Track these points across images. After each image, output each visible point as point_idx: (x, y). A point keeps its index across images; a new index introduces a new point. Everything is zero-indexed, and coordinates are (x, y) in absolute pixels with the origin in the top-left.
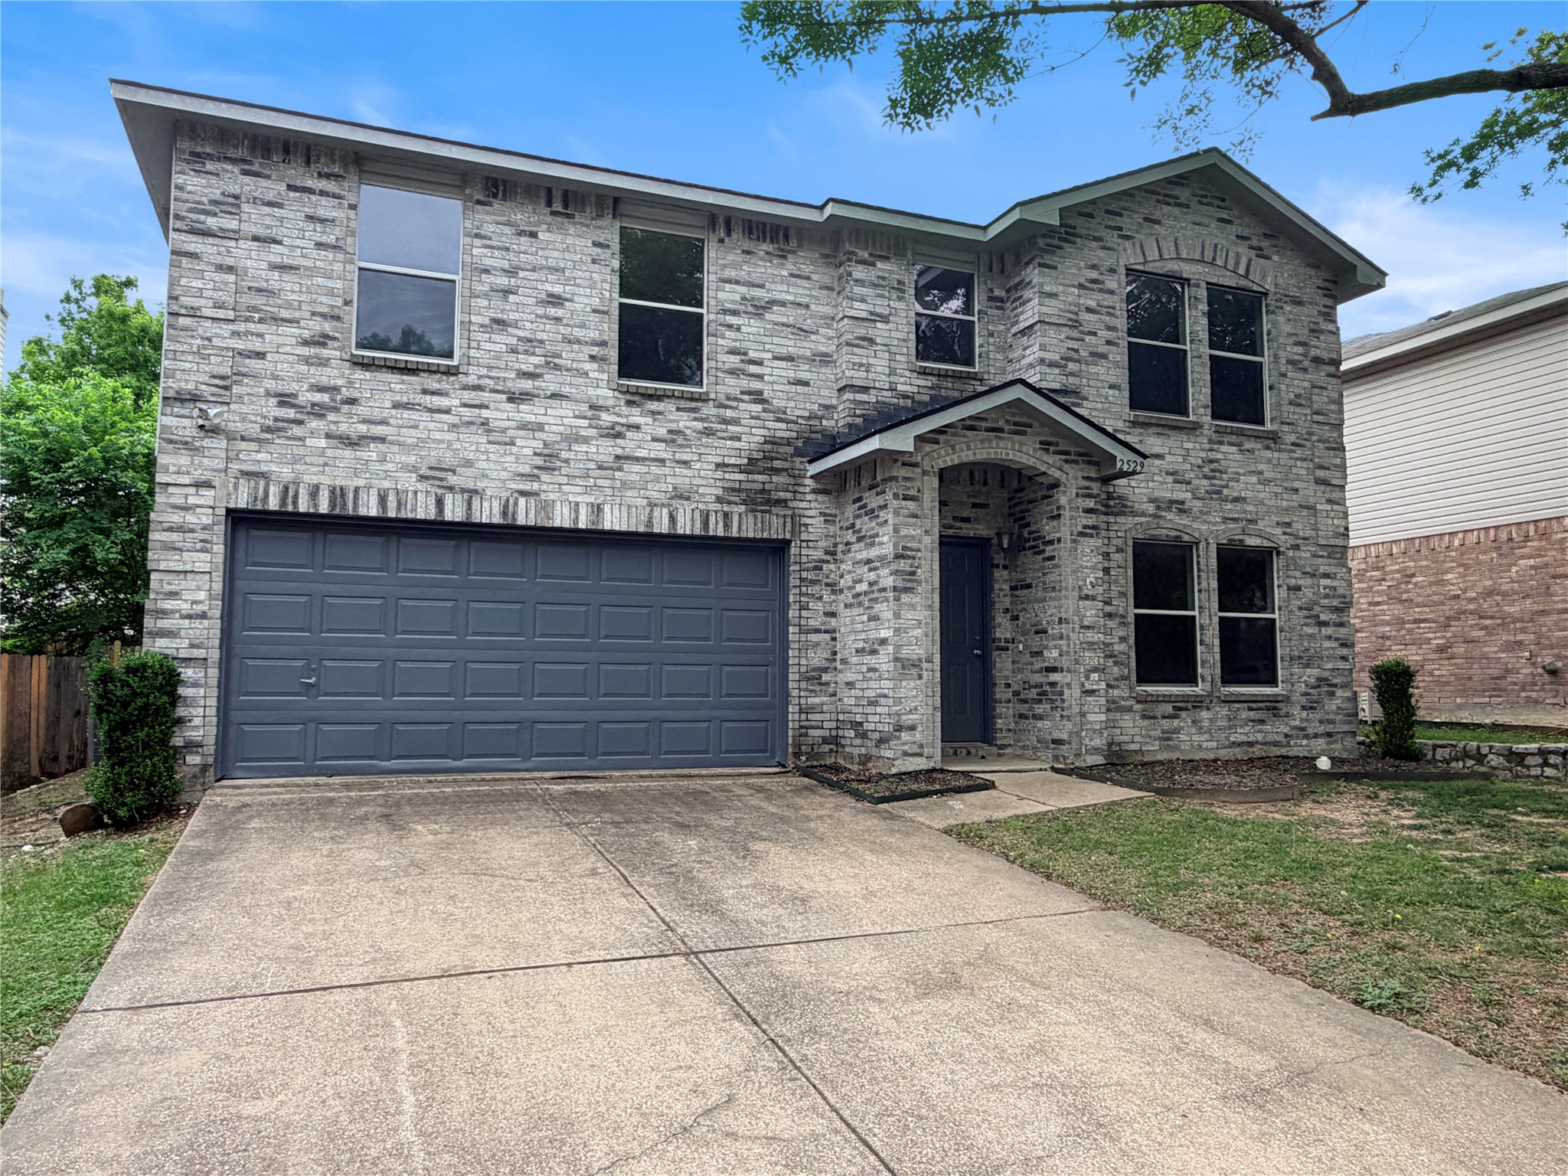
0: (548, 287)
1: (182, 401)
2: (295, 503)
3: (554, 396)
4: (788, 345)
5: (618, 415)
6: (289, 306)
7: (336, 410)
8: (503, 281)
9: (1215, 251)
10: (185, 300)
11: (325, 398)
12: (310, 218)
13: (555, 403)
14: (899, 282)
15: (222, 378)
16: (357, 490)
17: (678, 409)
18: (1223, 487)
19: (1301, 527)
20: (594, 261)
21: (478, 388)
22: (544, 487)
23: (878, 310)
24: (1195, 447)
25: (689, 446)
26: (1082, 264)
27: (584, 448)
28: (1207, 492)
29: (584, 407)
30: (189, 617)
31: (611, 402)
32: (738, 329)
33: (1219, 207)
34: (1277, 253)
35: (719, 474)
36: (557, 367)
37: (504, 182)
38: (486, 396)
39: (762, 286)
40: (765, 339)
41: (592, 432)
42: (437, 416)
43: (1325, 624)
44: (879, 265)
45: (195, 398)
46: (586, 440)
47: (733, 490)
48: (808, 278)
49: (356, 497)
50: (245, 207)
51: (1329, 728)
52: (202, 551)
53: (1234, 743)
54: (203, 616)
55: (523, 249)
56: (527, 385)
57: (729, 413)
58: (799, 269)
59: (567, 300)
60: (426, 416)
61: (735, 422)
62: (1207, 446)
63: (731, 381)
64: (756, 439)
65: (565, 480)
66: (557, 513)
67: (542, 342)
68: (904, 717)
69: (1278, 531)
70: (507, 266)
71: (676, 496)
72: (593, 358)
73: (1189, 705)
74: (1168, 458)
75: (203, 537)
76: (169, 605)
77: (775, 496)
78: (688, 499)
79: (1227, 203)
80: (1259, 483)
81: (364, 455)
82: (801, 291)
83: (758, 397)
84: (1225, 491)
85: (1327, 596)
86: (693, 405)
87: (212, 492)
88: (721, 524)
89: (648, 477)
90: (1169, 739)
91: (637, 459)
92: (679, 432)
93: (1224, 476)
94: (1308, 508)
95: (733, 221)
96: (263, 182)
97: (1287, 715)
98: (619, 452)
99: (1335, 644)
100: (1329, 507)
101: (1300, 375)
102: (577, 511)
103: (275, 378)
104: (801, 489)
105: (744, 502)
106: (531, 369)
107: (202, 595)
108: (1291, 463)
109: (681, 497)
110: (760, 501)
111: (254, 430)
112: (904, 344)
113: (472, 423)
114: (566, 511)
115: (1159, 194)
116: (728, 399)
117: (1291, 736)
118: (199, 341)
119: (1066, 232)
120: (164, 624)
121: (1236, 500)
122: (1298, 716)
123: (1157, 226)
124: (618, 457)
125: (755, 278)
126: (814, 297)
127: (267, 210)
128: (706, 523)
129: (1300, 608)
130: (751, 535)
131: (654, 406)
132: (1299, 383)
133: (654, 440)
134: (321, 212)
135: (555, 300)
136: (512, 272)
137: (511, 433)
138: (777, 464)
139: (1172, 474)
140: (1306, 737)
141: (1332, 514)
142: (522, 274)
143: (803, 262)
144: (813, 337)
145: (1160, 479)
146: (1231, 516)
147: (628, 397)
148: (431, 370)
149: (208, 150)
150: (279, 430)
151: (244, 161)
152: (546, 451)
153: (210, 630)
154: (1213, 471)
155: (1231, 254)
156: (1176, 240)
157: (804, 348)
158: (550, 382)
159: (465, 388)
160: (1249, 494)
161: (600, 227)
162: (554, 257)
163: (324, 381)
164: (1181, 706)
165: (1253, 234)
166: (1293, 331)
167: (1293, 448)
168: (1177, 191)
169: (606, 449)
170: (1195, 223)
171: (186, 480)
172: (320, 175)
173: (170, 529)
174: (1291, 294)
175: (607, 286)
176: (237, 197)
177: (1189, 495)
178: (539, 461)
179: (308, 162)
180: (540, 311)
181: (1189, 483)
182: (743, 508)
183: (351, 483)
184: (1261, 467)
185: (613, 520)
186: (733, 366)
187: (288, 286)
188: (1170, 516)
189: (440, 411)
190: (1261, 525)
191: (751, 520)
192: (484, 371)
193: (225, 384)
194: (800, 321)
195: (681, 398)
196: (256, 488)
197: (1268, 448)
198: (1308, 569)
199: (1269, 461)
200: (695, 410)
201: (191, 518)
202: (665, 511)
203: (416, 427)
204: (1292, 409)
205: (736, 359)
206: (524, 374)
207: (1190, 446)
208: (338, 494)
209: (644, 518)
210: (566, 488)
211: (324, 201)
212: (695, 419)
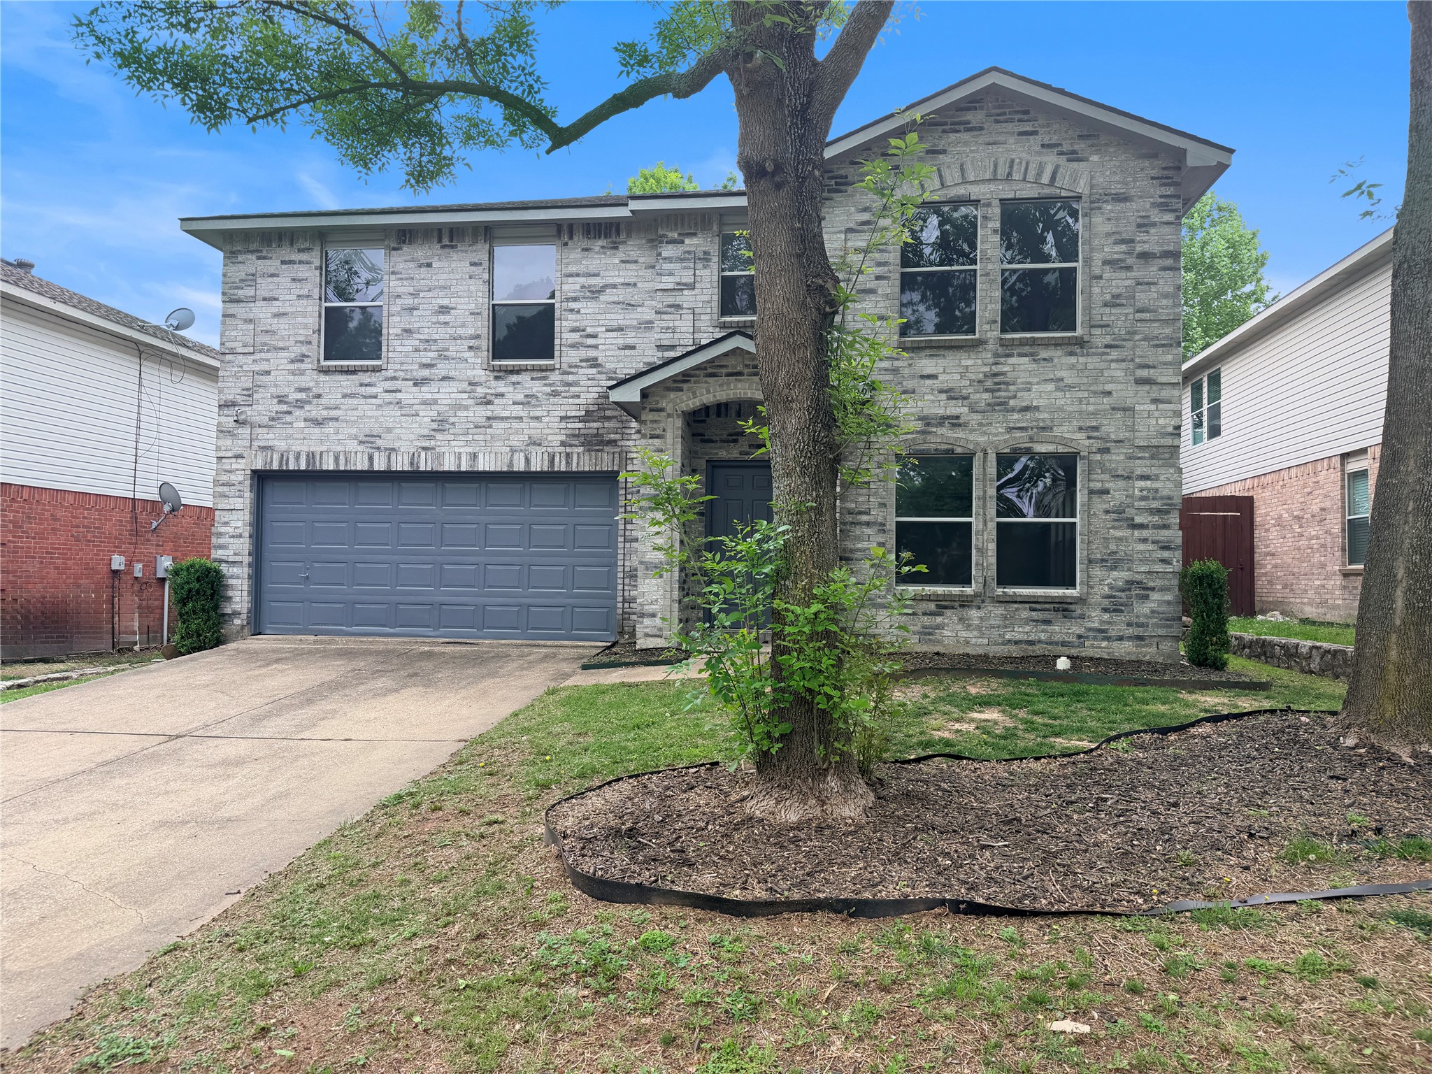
0: (440, 301)
1: (228, 406)
2: (287, 464)
3: (444, 379)
4: (618, 318)
5: (489, 388)
6: (283, 339)
7: (310, 402)
8: (409, 302)
9: (1011, 167)
10: (228, 345)
11: (303, 395)
12: (294, 280)
13: (445, 384)
14: (705, 253)
15: (248, 390)
16: (321, 453)
17: (532, 379)
18: (1010, 398)
19: (1112, 427)
20: (471, 277)
21: (394, 378)
22: (439, 443)
23: (684, 280)
24: (975, 364)
25: (541, 406)
26: (853, 209)
27: (465, 414)
28: (989, 405)
29: (465, 385)
30: (233, 537)
31: (483, 379)
32: (578, 312)
33: (1019, 121)
34: (1097, 152)
35: (563, 425)
36: (446, 358)
37: (410, 231)
38: (399, 384)
39: (597, 275)
40: (599, 317)
41: (471, 402)
42: (369, 401)
43: (1142, 526)
44: (687, 241)
45: (234, 404)
46: (466, 408)
47: (574, 435)
48: (636, 262)
49: (321, 458)
50: (259, 280)
51: (1139, 631)
52: (239, 497)
53: (1009, 641)
54: (240, 536)
55: (422, 277)
56: (426, 373)
57: (571, 378)
58: (629, 255)
59: (452, 308)
60: (362, 401)
61: (576, 384)
62: (991, 361)
63: (572, 353)
64: (592, 395)
65: (452, 437)
66: (446, 461)
67: (435, 341)
68: (647, 607)
69: (1081, 436)
70: (411, 290)
71: (531, 443)
72: (470, 348)
73: (957, 604)
74: (941, 377)
75: (239, 488)
76: (223, 530)
77: (607, 438)
78: (540, 445)
79: (1032, 115)
80: (1058, 389)
81: (326, 431)
82: (630, 273)
83: (594, 363)
84: (1012, 402)
85: (1143, 498)
86: (544, 374)
87: (244, 461)
88: (564, 462)
89: (510, 431)
90: (930, 634)
91: (502, 418)
92: (533, 396)
93: (1012, 388)
94: (1124, 409)
95: (574, 227)
96: (268, 262)
97: (1082, 617)
98: (489, 414)
99: (1150, 547)
100: (1153, 407)
101: (1123, 274)
102: (460, 459)
103: (276, 386)
104: (628, 431)
105: (582, 445)
106: (429, 361)
107: (240, 524)
108: (1103, 365)
109: (534, 444)
110: (594, 442)
111: (265, 420)
112: (709, 305)
113: (391, 403)
114: (452, 459)
115: (946, 124)
116: (570, 367)
117: (1087, 637)
118: (236, 369)
119: (837, 184)
120: (221, 541)
121: (1026, 409)
122: (1096, 618)
123: (941, 156)
124: (488, 418)
125: (592, 269)
126: (641, 276)
127: (270, 279)
128: (552, 461)
129: (1107, 512)
130: (587, 469)
131: (515, 378)
132: (1118, 282)
133: (514, 403)
134: (301, 275)
135: (444, 310)
136: (414, 295)
137: (415, 407)
138: (608, 413)
139: (946, 392)
140: (1108, 639)
141: (1156, 414)
142: (422, 295)
143: (633, 248)
144: (639, 309)
145: (932, 398)
146: (1018, 425)
147: (496, 374)
148: (365, 370)
149: (239, 248)
150: (278, 419)
151: (258, 251)
152: (439, 418)
153: (244, 545)
154: (996, 384)
155: (1032, 166)
156: (962, 165)
157: (632, 318)
158: (442, 369)
159: (386, 379)
160: (1042, 402)
161: (475, 251)
162: (443, 279)
163: (303, 385)
164: (943, 604)
165: (1064, 139)
166: (1114, 230)
167: (1106, 350)
168: (969, 116)
169: (481, 413)
170: (989, 144)
171: (229, 454)
172: (299, 251)
173: (223, 485)
174: (1113, 192)
175: (480, 294)
176: (253, 275)
177: (966, 410)
178: (435, 426)
179: (292, 245)
180: (434, 319)
181: (965, 398)
182: (581, 449)
183: (317, 449)
184: (1059, 374)
185: (483, 465)
186: (574, 341)
187: (281, 325)
188: (940, 431)
189: (371, 397)
190: (1057, 431)
191: (587, 457)
192: (398, 367)
193: (249, 393)
194: (629, 297)
195: (533, 370)
196: (266, 456)
197: (1071, 354)
198: (1120, 472)
199: (1072, 367)
200: (545, 378)
201: (233, 477)
202: (522, 455)
203: (357, 409)
204: (1107, 310)
205: (576, 335)
206: (424, 365)
207: (969, 362)
208: (311, 457)
209: (506, 461)
210: (453, 443)
211: (301, 267)
212: (545, 385)
